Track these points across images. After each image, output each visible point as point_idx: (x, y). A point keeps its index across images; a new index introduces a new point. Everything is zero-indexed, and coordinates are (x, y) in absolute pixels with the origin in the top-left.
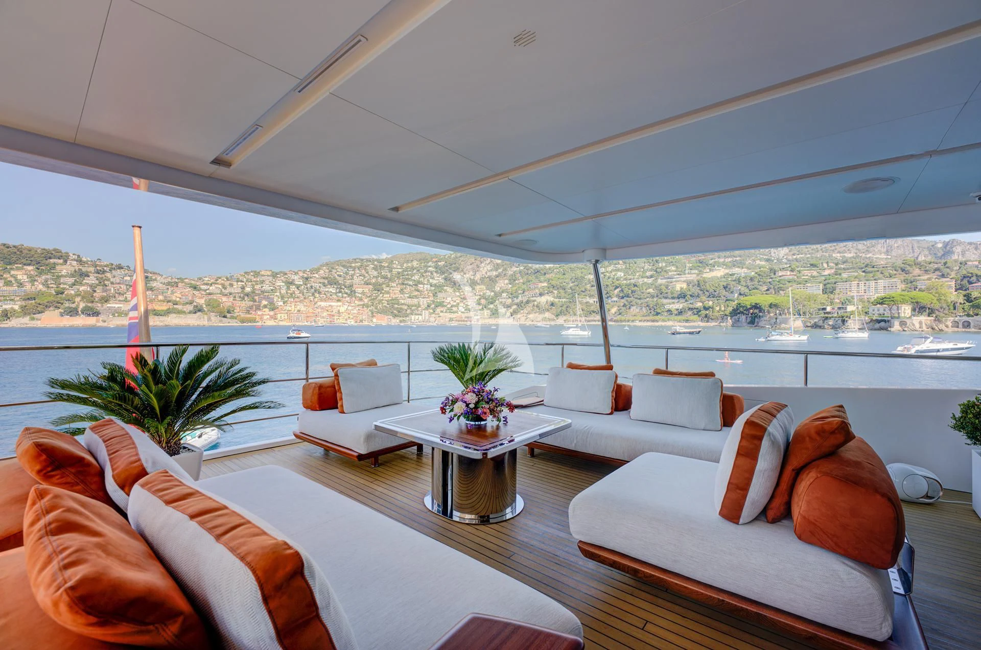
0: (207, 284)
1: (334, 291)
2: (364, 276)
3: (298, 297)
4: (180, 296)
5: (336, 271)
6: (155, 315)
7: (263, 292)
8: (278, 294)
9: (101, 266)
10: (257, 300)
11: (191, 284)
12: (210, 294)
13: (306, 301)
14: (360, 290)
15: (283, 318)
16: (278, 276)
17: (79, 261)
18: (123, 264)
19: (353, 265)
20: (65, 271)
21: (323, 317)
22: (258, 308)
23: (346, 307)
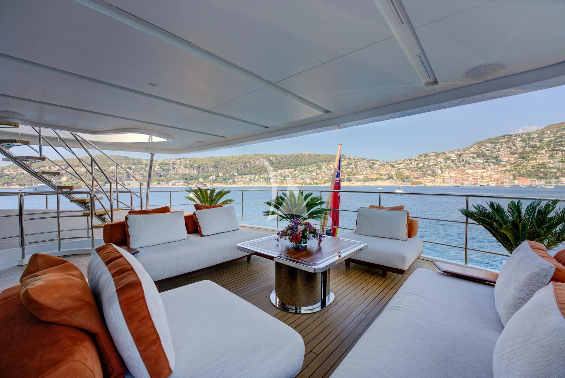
0: (399, 164)
1: (482, 162)
2: (511, 148)
3: (452, 168)
4: (384, 171)
5: (484, 147)
6: (371, 181)
7: (429, 166)
8: (439, 166)
9: (356, 159)
10: (425, 171)
11: (391, 164)
12: (400, 169)
13: (458, 170)
14: (506, 159)
15: (439, 181)
16: (440, 155)
17: (349, 158)
18: (365, 158)
19: (501, 141)
20: (344, 163)
21: (469, 181)
22: (424, 176)
23: (489, 173)
